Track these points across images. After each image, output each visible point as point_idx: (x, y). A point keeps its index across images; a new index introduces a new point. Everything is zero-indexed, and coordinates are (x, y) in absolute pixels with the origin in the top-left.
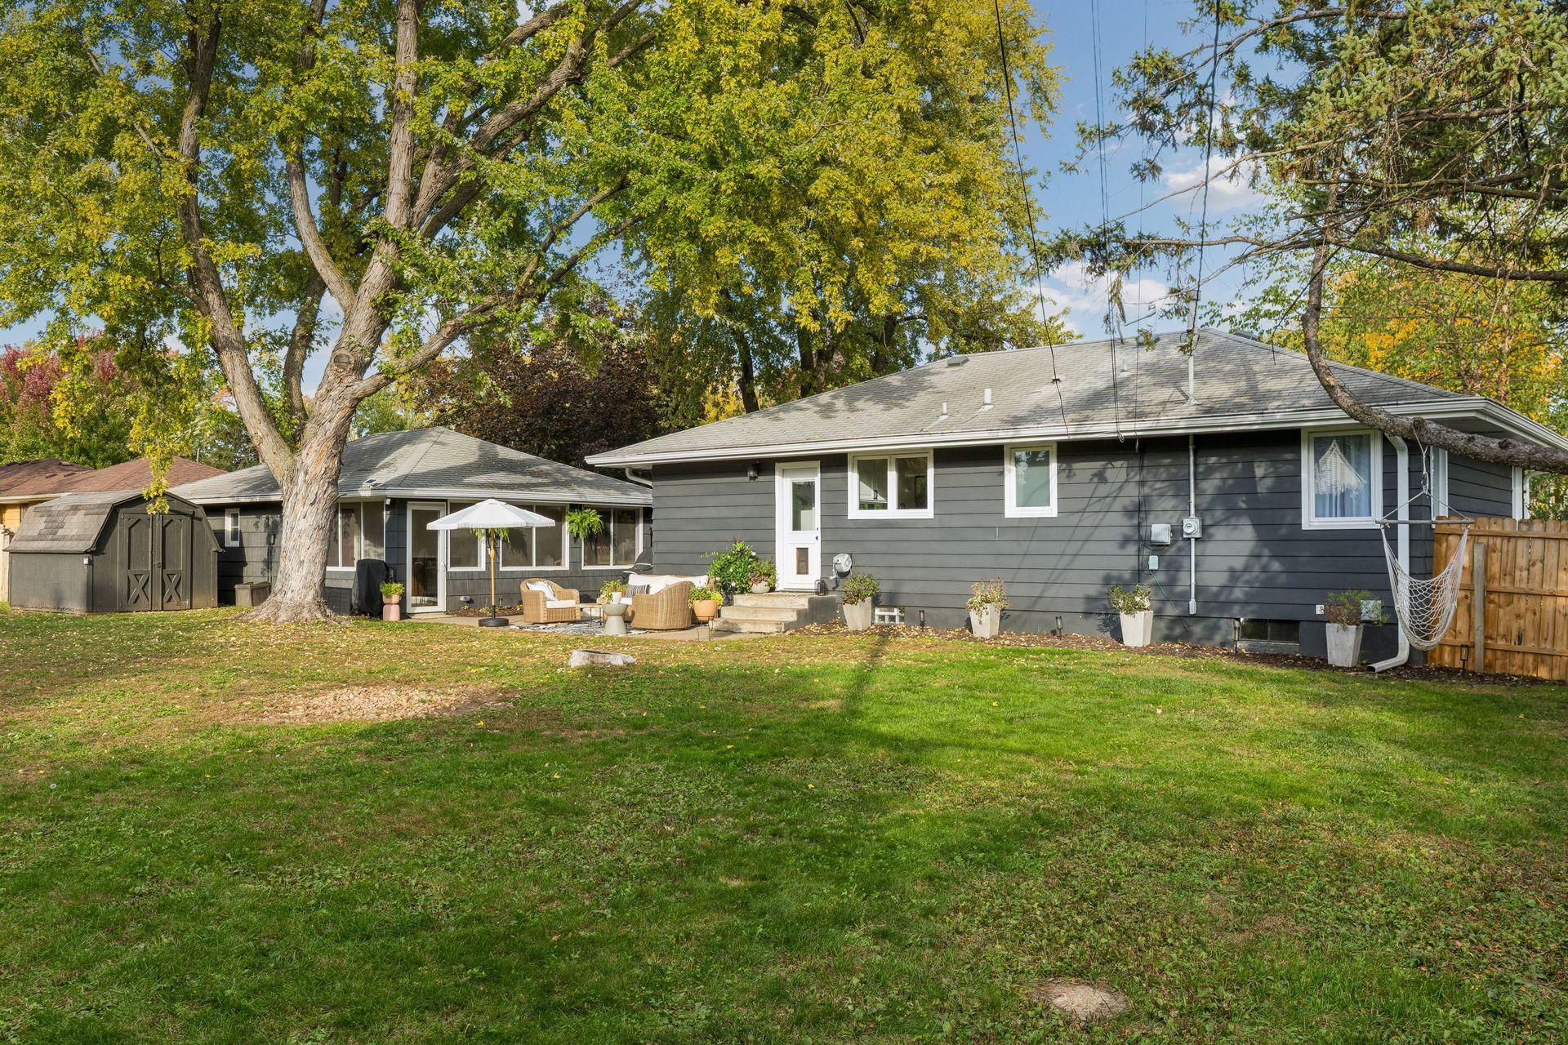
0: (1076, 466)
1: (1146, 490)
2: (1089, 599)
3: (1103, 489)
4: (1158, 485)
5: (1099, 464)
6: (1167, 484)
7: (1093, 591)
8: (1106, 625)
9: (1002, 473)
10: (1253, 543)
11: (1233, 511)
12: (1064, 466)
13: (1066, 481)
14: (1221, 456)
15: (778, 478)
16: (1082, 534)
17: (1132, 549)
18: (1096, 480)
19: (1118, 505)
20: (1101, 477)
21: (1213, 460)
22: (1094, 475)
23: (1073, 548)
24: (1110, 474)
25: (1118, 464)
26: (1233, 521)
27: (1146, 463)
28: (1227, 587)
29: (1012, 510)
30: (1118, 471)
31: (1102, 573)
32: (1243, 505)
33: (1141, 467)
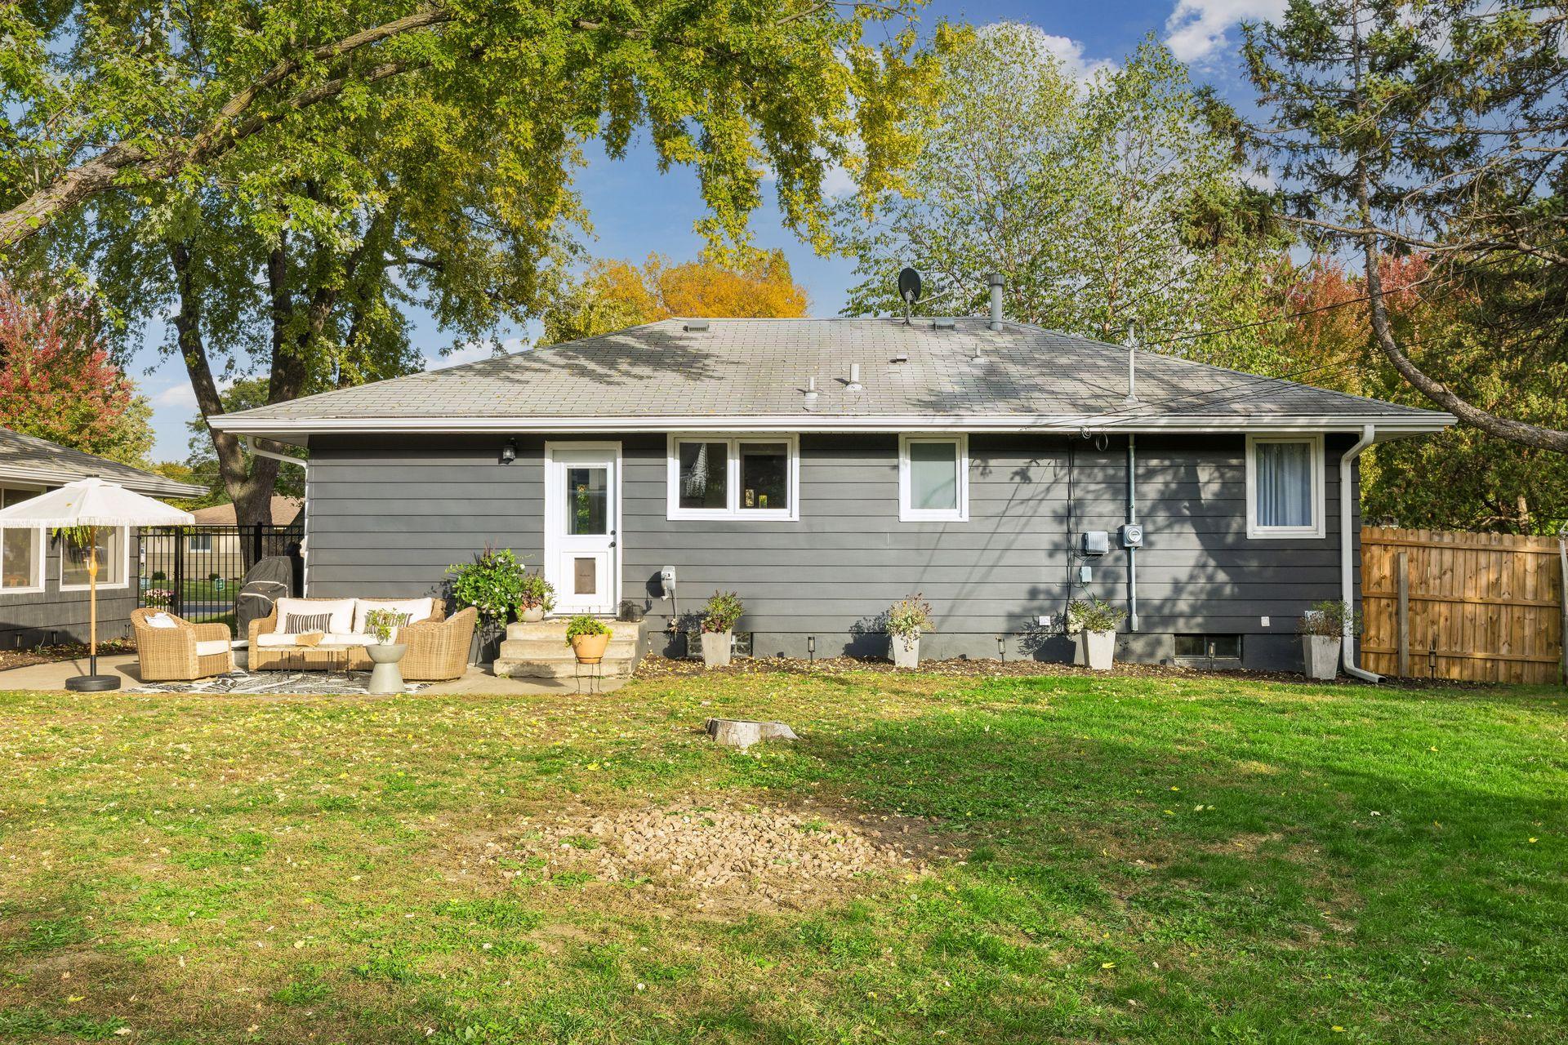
0: (992, 462)
1: (1078, 493)
2: (1011, 616)
3: (1026, 491)
4: (1093, 487)
5: (1021, 462)
6: (1103, 485)
7: (1015, 607)
8: (1028, 646)
9: (896, 467)
10: (1197, 553)
11: (1176, 518)
12: (978, 462)
13: (981, 479)
14: (1162, 458)
15: (548, 461)
16: (1000, 542)
17: (1061, 558)
18: (1017, 479)
19: (1046, 509)
20: (1024, 475)
21: (1154, 462)
22: (1016, 473)
23: (990, 557)
24: (1033, 473)
25: (1044, 462)
26: (1177, 528)
27: (1077, 462)
28: (1172, 600)
29: (909, 513)
30: (1045, 469)
31: (1027, 587)
32: (1187, 512)
33: (1071, 467)
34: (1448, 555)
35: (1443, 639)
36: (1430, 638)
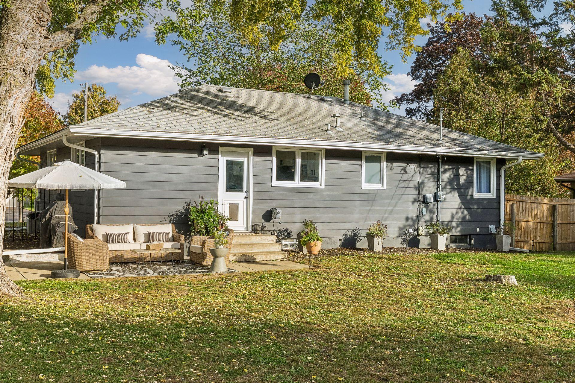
0: (394, 164)
1: (422, 178)
2: (400, 229)
3: (405, 177)
4: (427, 176)
5: (404, 165)
6: (430, 175)
7: (401, 225)
8: (404, 241)
9: (361, 165)
10: (459, 203)
11: (453, 189)
12: (389, 164)
13: (390, 171)
14: (449, 165)
16: (396, 198)
17: (416, 204)
18: (403, 172)
19: (412, 184)
20: (404, 170)
21: (447, 167)
22: (402, 169)
23: (393, 204)
24: (408, 169)
25: (411, 165)
26: (453, 193)
27: (422, 165)
28: (450, 222)
29: (365, 186)
30: (412, 168)
31: (404, 217)
32: (456, 187)
33: (420, 167)
34: (524, 204)
35: (523, 235)
36: (519, 235)
